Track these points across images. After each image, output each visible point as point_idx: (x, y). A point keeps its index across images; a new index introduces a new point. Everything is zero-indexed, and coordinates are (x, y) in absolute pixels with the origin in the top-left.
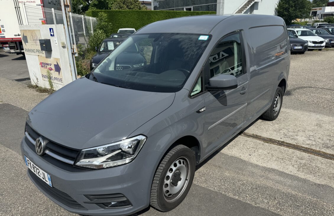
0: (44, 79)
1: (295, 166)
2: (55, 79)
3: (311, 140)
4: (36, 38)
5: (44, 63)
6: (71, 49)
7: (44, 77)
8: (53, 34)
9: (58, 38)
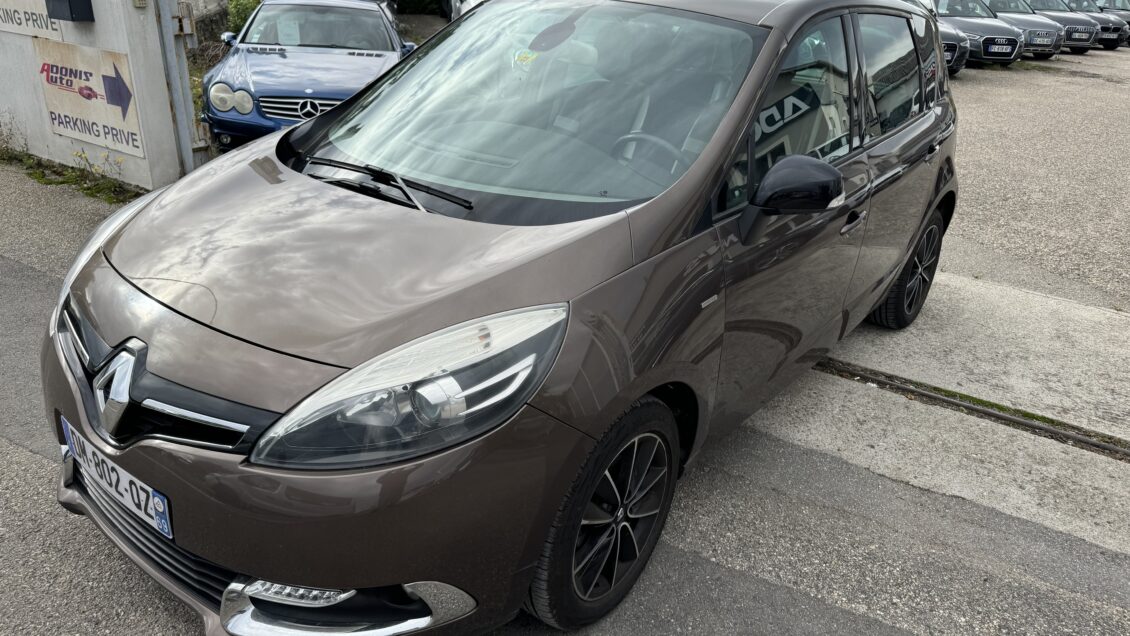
1: (1028, 487)
2: (106, 133)
3: (1056, 391)
5: (59, 70)
6: (173, 18)
7: (59, 122)
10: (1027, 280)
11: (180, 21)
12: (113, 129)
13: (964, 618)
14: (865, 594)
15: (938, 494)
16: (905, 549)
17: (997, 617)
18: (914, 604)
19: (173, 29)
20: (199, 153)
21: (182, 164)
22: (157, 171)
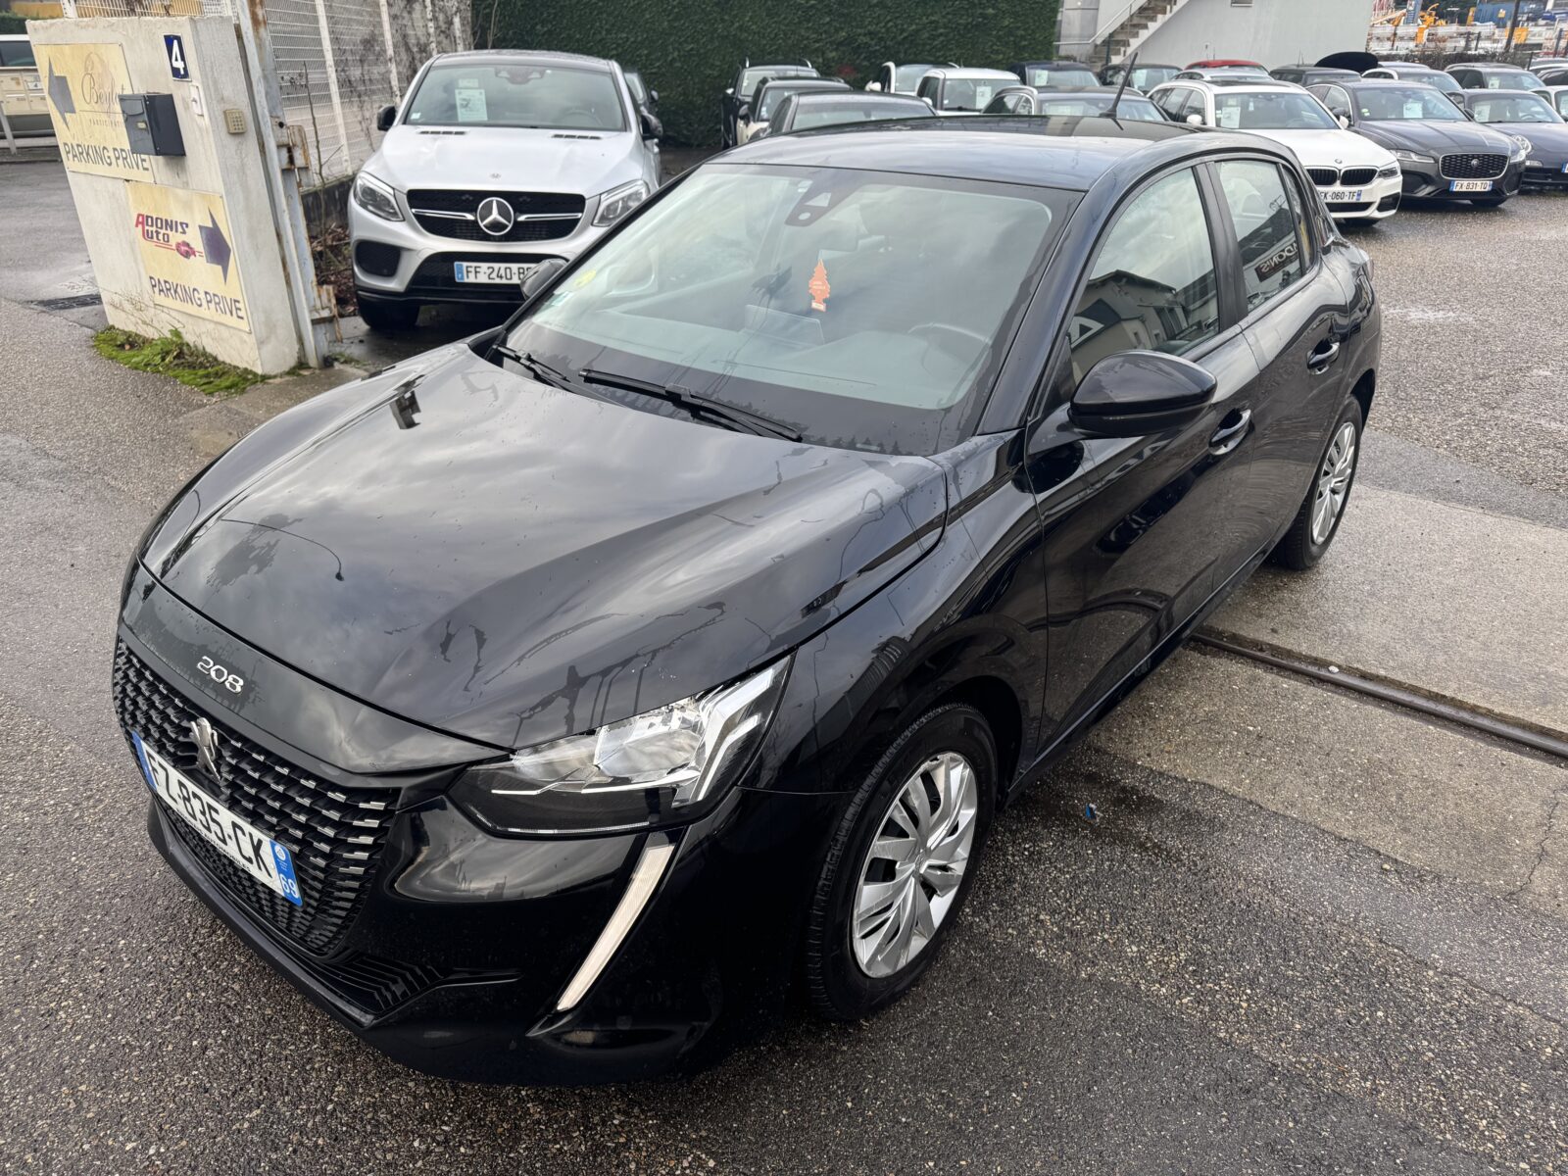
4: (107, 89)
5: (155, 221)
6: (281, 146)
7: (161, 291)
8: (185, 69)
9: (206, 88)
10: (1464, 491)
11: (290, 150)
12: (214, 295)
13: (1138, 946)
14: (1003, 905)
15: (1176, 778)
16: (1095, 850)
17: (1191, 950)
18: (1069, 924)
19: (280, 161)
20: (322, 325)
21: (301, 340)
22: (267, 348)
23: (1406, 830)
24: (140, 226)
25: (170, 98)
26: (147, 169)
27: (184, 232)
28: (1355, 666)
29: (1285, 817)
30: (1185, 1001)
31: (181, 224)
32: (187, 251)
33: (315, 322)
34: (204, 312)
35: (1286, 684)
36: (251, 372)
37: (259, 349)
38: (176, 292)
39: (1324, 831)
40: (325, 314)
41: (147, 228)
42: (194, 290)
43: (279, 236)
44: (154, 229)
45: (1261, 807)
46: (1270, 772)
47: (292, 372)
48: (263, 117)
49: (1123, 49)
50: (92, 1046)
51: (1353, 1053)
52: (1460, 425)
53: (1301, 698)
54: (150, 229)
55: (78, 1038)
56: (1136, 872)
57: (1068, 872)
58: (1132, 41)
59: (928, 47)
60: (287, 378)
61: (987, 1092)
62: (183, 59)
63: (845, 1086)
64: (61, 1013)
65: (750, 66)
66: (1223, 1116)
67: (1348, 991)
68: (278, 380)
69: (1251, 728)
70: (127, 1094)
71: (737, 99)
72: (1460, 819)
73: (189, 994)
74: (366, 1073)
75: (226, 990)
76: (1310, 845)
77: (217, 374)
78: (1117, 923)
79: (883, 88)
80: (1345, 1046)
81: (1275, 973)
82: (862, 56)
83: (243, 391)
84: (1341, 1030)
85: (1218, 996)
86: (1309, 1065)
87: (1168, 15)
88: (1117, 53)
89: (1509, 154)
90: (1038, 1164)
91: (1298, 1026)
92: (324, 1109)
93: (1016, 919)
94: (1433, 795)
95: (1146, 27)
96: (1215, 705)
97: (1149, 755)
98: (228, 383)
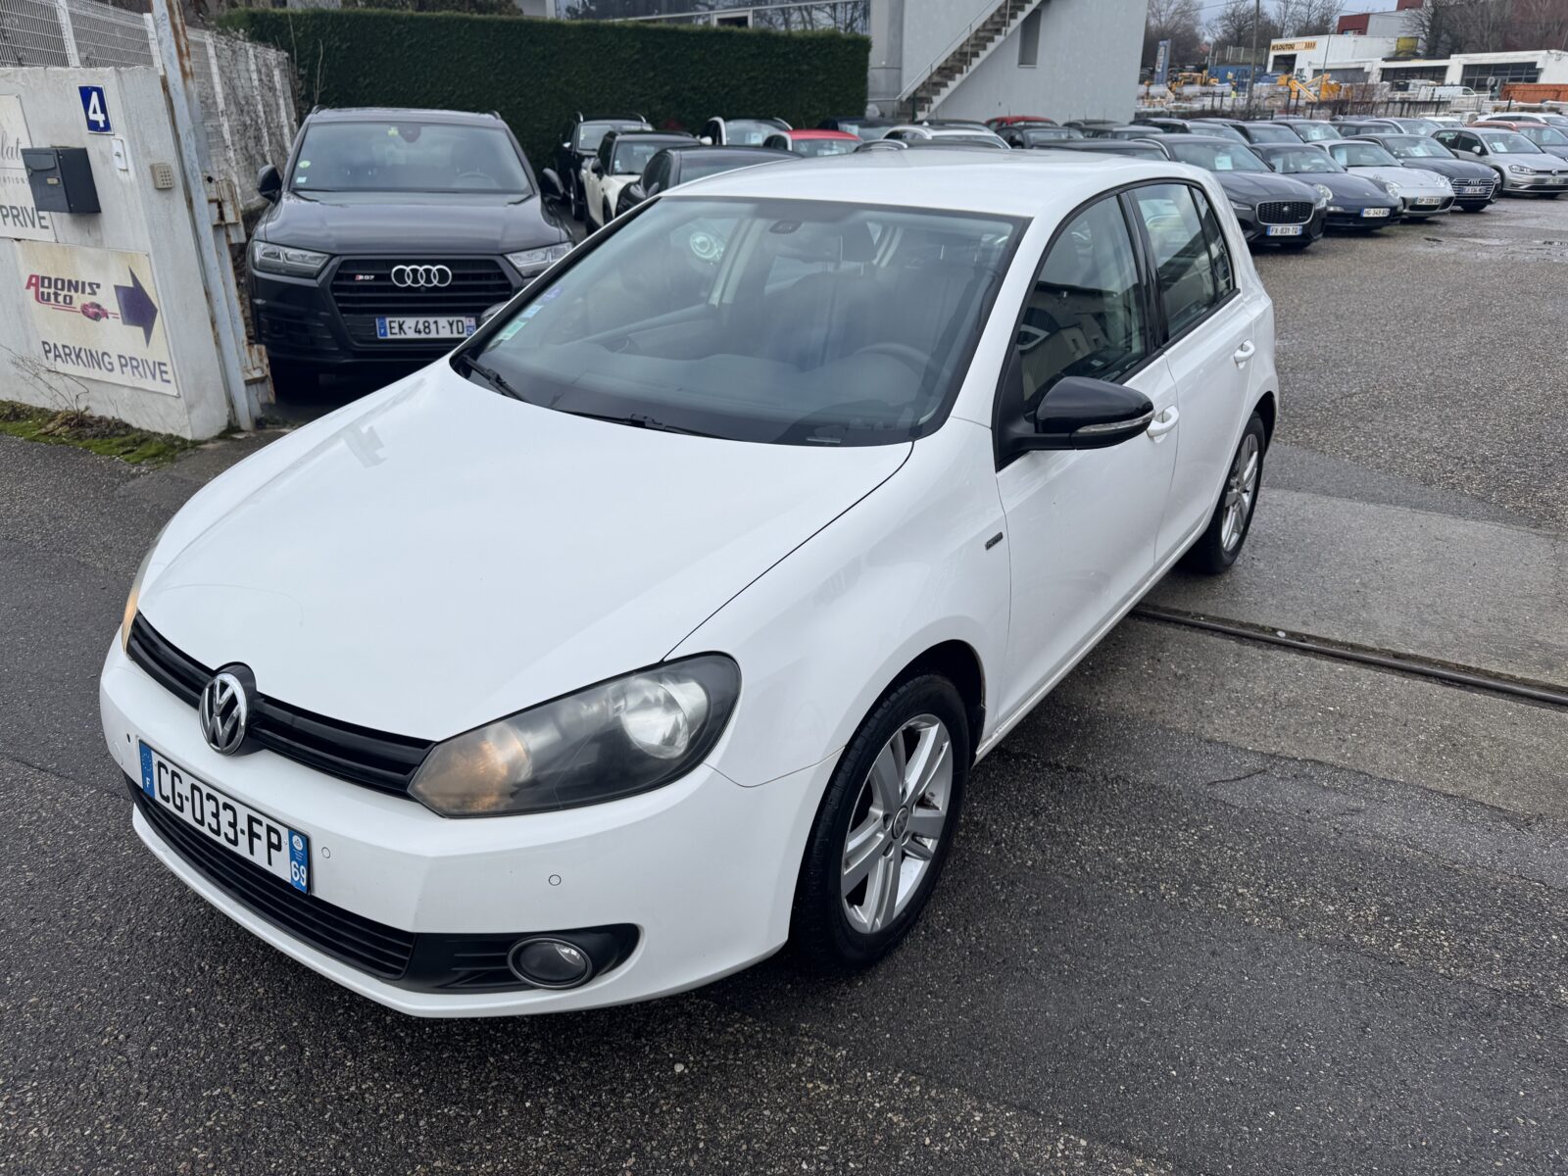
0: (60, 366)
1: (1404, 743)
2: (122, 366)
5: (53, 282)
6: (211, 201)
7: (56, 356)
8: (107, 122)
9: (132, 142)
10: (1385, 494)
11: (220, 206)
12: (131, 359)
13: (1333, 905)
14: (1201, 885)
15: (1287, 758)
16: (1250, 828)
17: (1376, 903)
18: (1266, 894)
19: (211, 217)
20: (254, 386)
21: (231, 405)
22: (196, 413)
23: (1497, 783)
24: (33, 289)
25: (83, 153)
26: (46, 227)
27: (94, 293)
28: (1387, 648)
29: (1394, 782)
30: (1397, 946)
31: (90, 285)
32: (96, 313)
33: (248, 383)
34: (116, 377)
35: (1341, 668)
36: (178, 438)
37: (189, 413)
38: (78, 356)
39: (1431, 791)
40: (257, 374)
41: (41, 290)
42: (104, 354)
43: (206, 294)
44: (52, 290)
45: (1370, 776)
46: (1364, 745)
47: (222, 436)
48: (193, 170)
49: (926, 106)
50: (422, 1123)
51: (1552, 973)
52: (1351, 437)
53: (1359, 679)
54: (46, 291)
55: (401, 1116)
56: (1295, 842)
57: (1240, 850)
58: (935, 98)
59: (749, 103)
60: (220, 444)
61: (1283, 1046)
62: (104, 110)
63: (1161, 1057)
64: (367, 1095)
65: (585, 120)
66: (1482, 1038)
67: (1520, 922)
68: (210, 446)
69: (1332, 709)
70: (489, 1163)
71: (575, 153)
72: (1537, 769)
73: (492, 1060)
74: (717, 1109)
75: (528, 1051)
76: (1425, 803)
77: (134, 441)
78: (1305, 889)
79: (714, 141)
80: (1542, 968)
81: (1455, 913)
82: (688, 110)
83: (173, 459)
84: (1533, 955)
85: (1421, 940)
86: (1524, 986)
87: (965, 75)
88: (922, 109)
89: (1313, 200)
90: (1360, 1100)
91: (1497, 956)
92: (695, 1149)
93: (1219, 895)
94: (1506, 751)
95: (946, 85)
96: (1292, 691)
97: (1255, 741)
98: (153, 450)
